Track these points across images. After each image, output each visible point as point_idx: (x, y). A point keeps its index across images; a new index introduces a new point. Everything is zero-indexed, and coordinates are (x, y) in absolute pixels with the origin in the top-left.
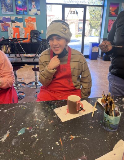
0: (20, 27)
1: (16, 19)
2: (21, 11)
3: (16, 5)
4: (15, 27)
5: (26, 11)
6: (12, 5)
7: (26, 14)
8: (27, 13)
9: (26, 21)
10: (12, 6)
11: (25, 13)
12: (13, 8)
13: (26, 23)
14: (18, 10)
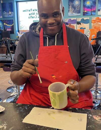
0: (85, 28)
1: (83, 20)
2: (88, 12)
3: (84, 6)
4: (80, 29)
5: (95, 11)
6: (80, 6)
7: (94, 15)
8: (95, 13)
9: (93, 22)
10: (80, 8)
11: (93, 13)
12: (80, 9)
13: (92, 24)
14: (85, 11)
